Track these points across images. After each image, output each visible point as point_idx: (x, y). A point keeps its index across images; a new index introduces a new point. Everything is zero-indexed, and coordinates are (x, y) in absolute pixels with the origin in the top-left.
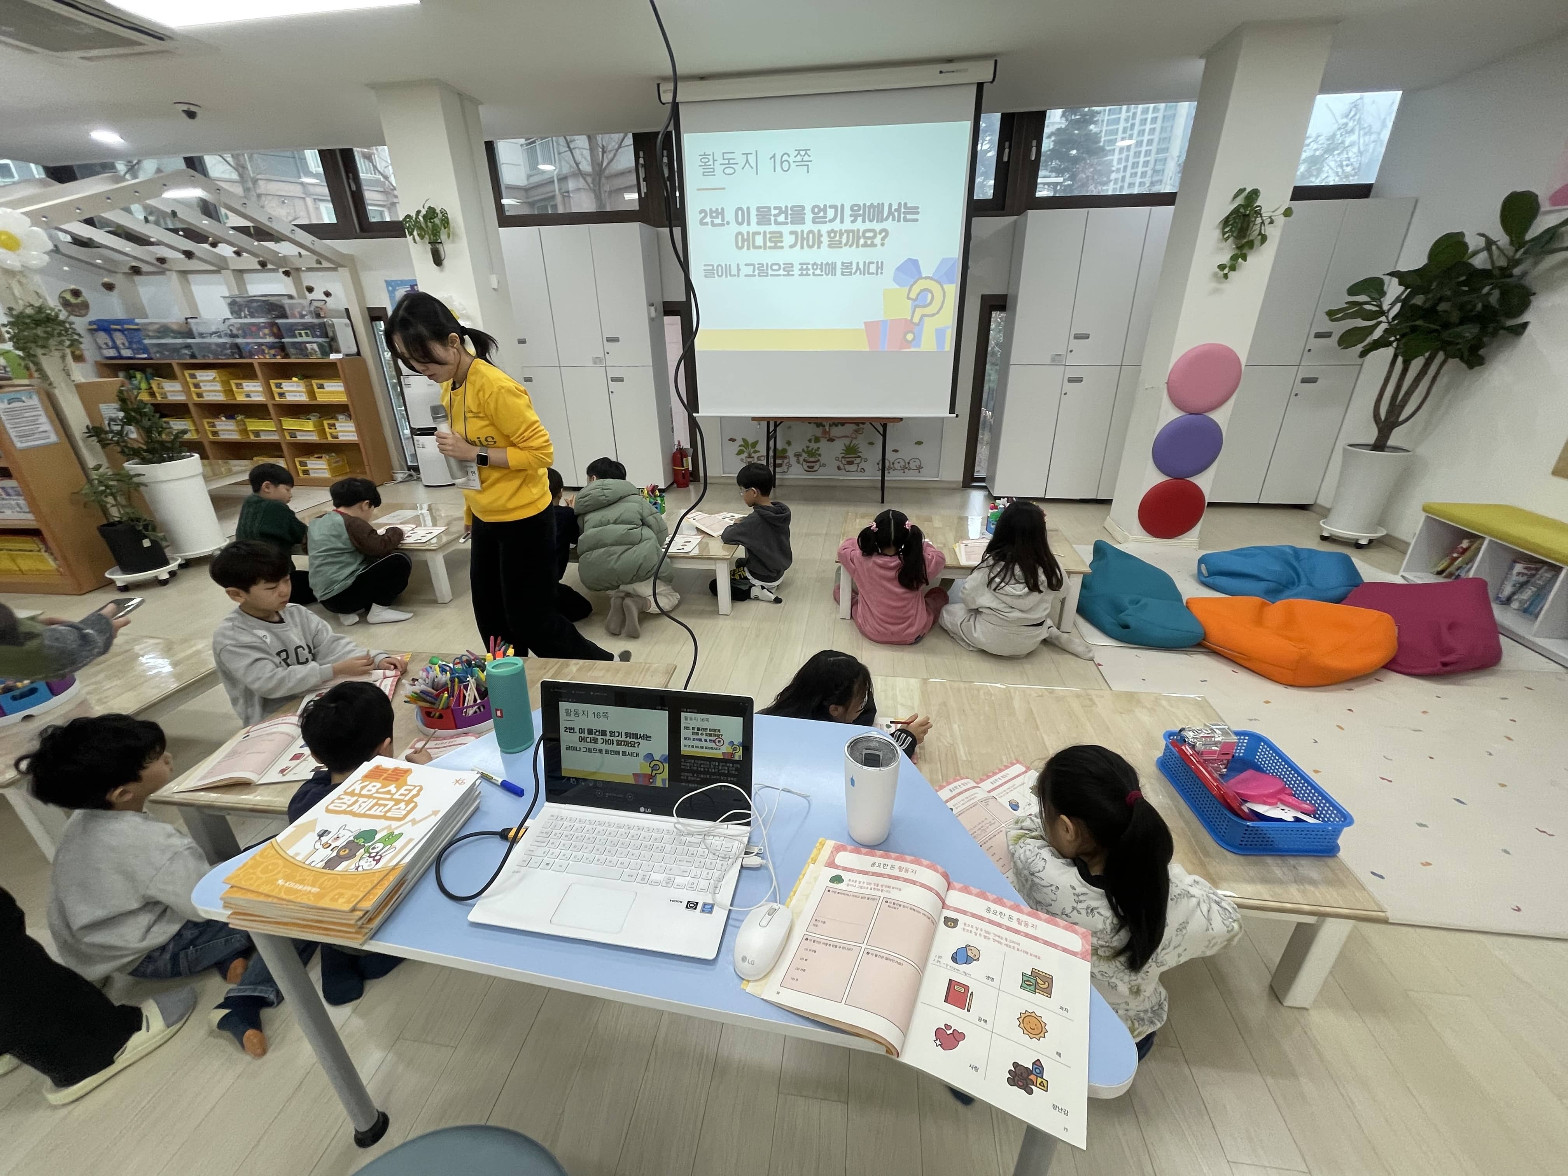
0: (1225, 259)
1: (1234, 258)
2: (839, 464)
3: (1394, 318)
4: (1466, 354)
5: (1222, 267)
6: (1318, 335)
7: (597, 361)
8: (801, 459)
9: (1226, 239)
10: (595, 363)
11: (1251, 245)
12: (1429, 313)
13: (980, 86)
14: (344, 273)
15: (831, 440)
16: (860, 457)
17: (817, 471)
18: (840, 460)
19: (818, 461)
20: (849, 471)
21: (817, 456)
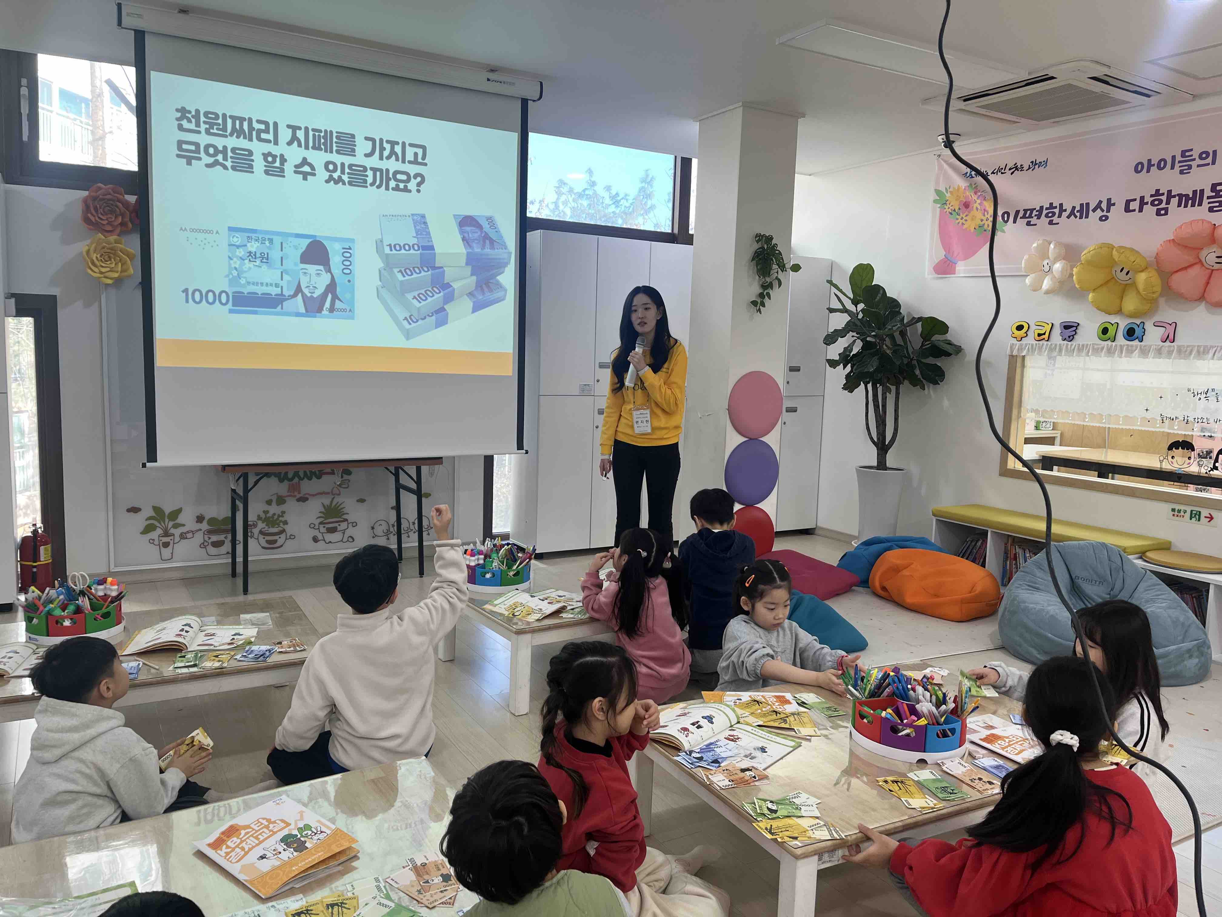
2: (316, 533)
6: (791, 369)
15: (303, 499)
16: (346, 520)
17: (282, 546)
18: (317, 527)
19: (283, 531)
20: (330, 542)
21: (281, 525)
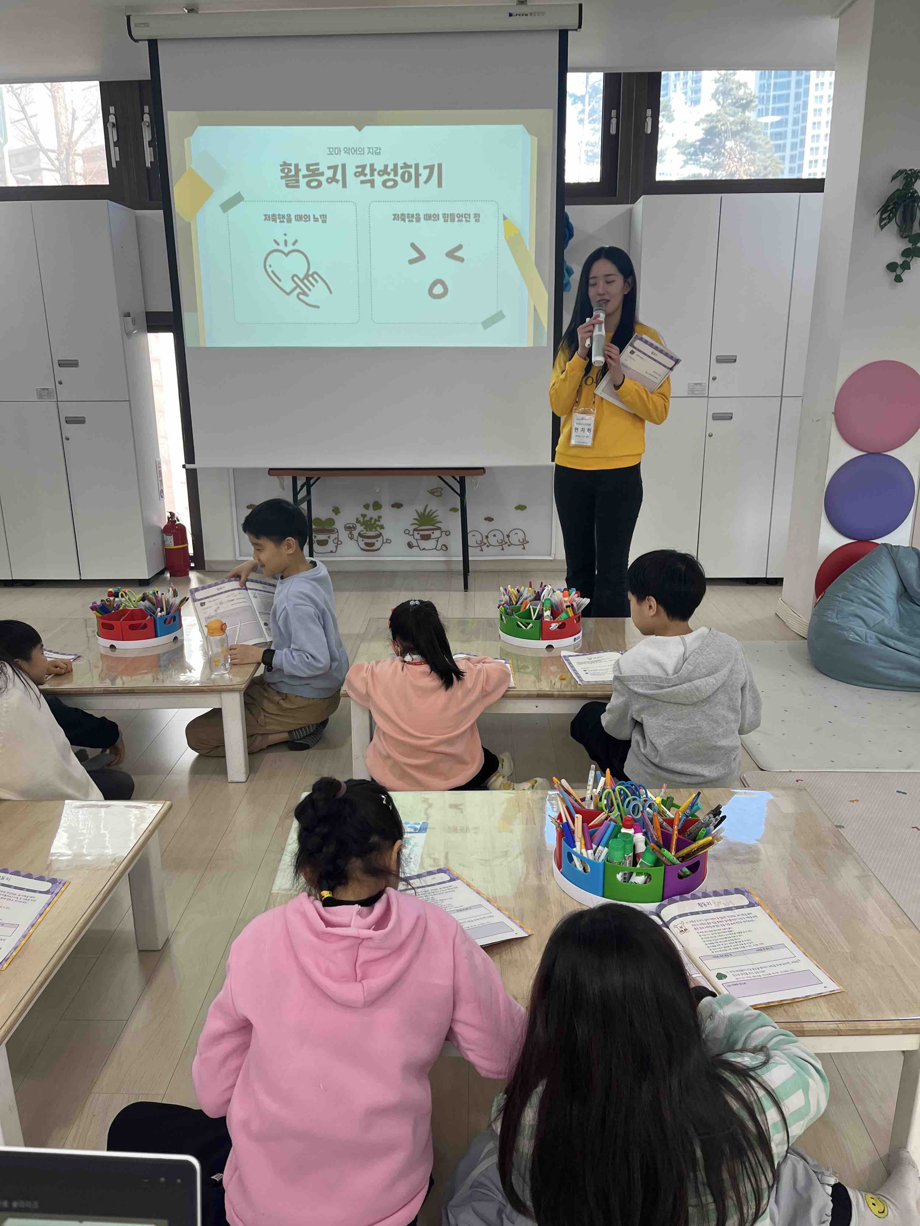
0: (894, 254)
1: (904, 255)
2: (411, 539)
5: (891, 266)
7: (43, 394)
8: (355, 533)
10: (40, 396)
13: (563, 34)
15: (398, 506)
16: (439, 528)
17: (378, 549)
18: (411, 533)
19: (380, 535)
20: (424, 549)
21: (378, 528)
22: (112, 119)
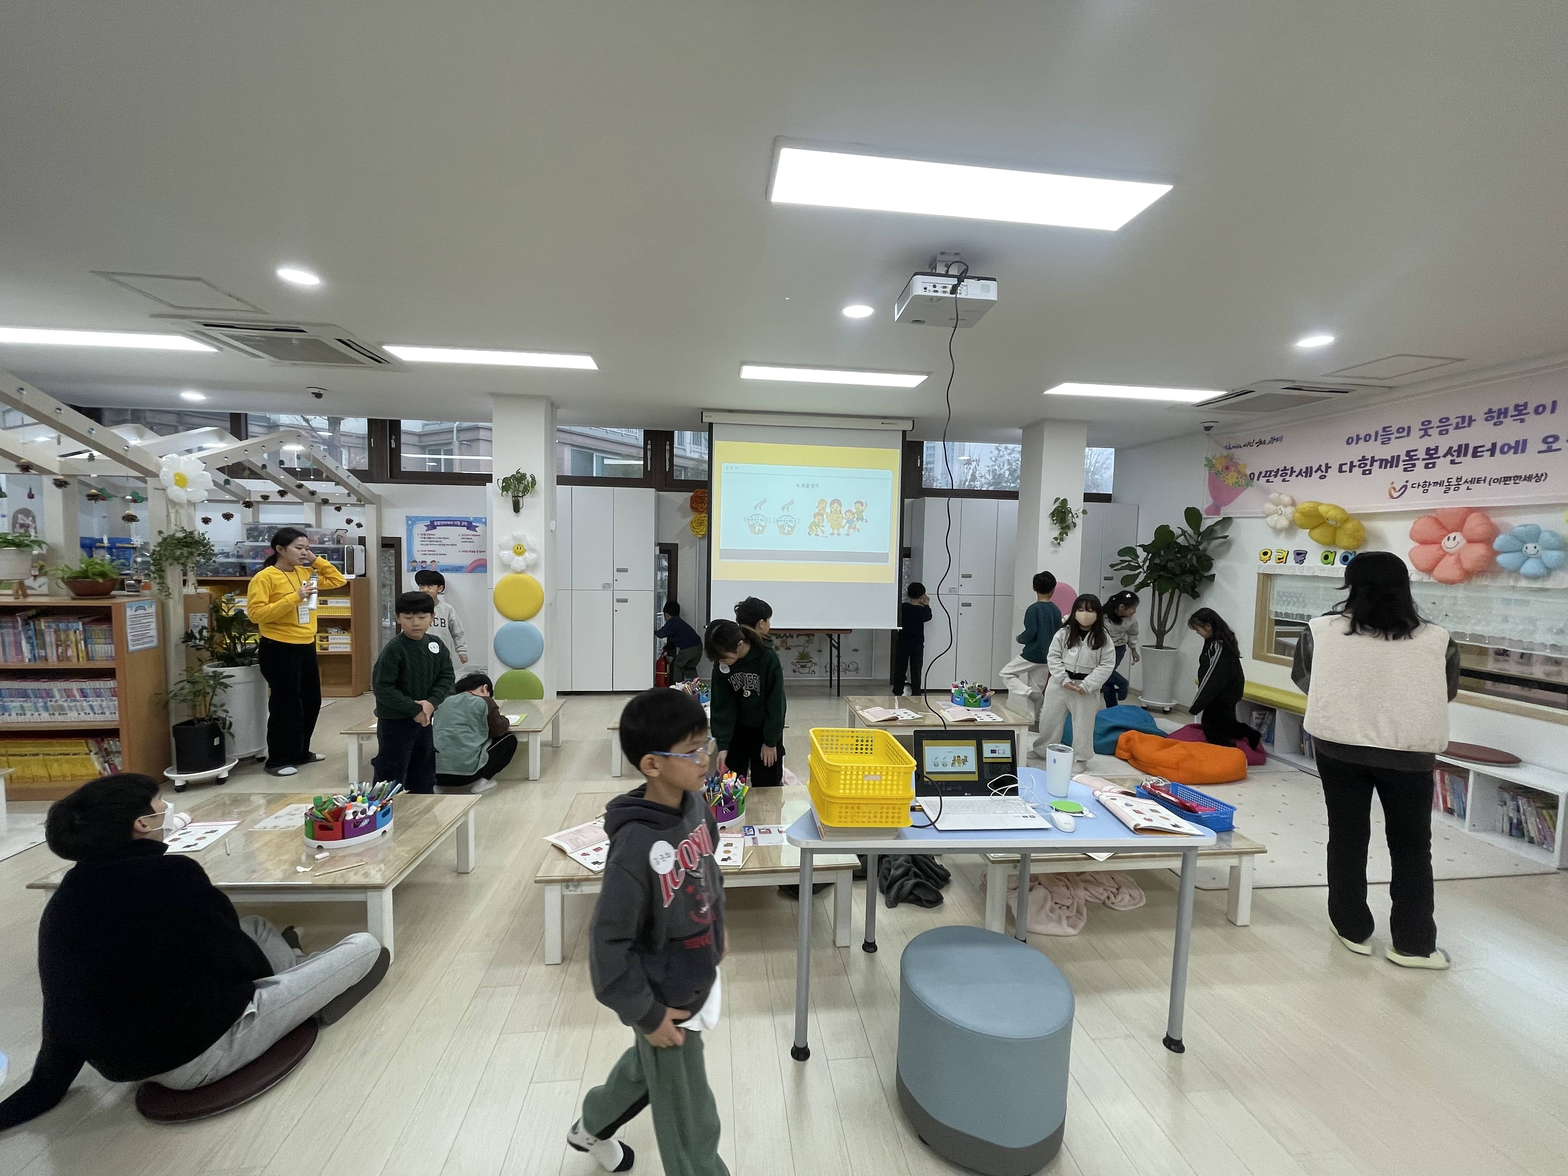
0: (1056, 534)
1: (1061, 534)
2: (794, 667)
3: (1147, 570)
4: (1190, 590)
5: (1056, 539)
6: (1106, 579)
7: (606, 586)
9: (1056, 524)
10: (604, 587)
11: (1068, 527)
12: (1164, 568)
13: (904, 432)
14: (370, 509)
15: (788, 648)
16: (811, 661)
18: (795, 664)
20: (802, 673)
22: (649, 447)
